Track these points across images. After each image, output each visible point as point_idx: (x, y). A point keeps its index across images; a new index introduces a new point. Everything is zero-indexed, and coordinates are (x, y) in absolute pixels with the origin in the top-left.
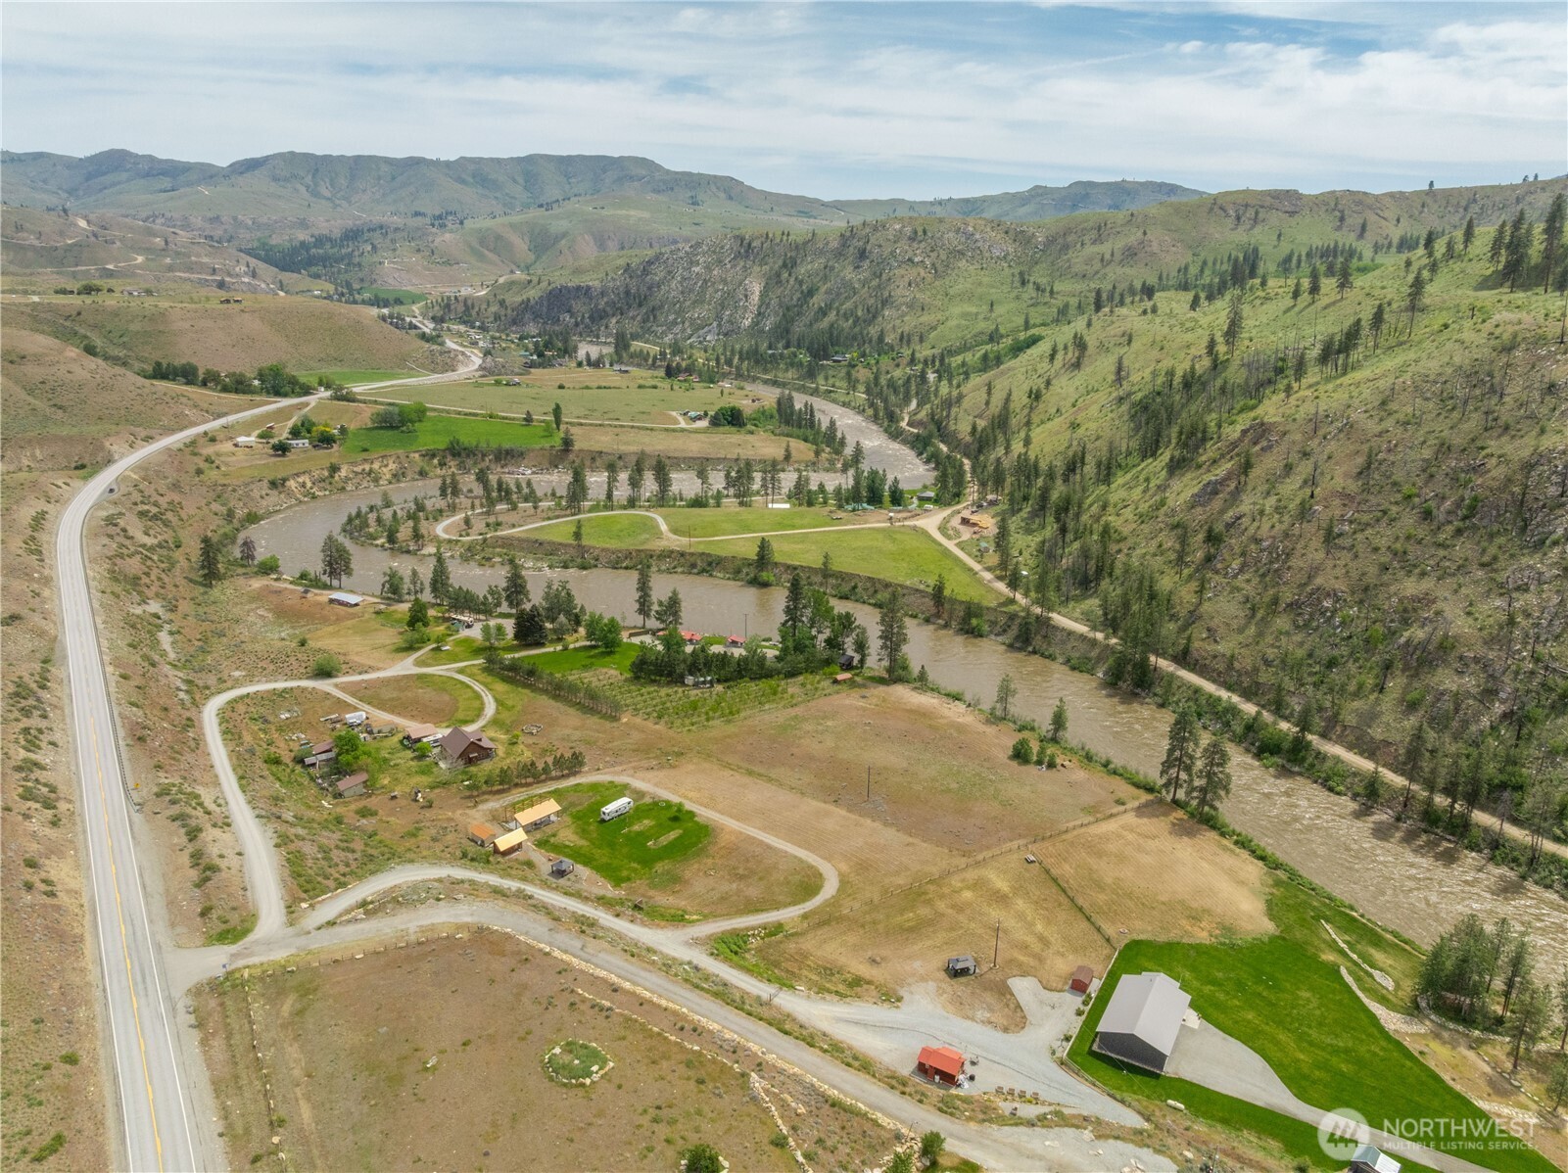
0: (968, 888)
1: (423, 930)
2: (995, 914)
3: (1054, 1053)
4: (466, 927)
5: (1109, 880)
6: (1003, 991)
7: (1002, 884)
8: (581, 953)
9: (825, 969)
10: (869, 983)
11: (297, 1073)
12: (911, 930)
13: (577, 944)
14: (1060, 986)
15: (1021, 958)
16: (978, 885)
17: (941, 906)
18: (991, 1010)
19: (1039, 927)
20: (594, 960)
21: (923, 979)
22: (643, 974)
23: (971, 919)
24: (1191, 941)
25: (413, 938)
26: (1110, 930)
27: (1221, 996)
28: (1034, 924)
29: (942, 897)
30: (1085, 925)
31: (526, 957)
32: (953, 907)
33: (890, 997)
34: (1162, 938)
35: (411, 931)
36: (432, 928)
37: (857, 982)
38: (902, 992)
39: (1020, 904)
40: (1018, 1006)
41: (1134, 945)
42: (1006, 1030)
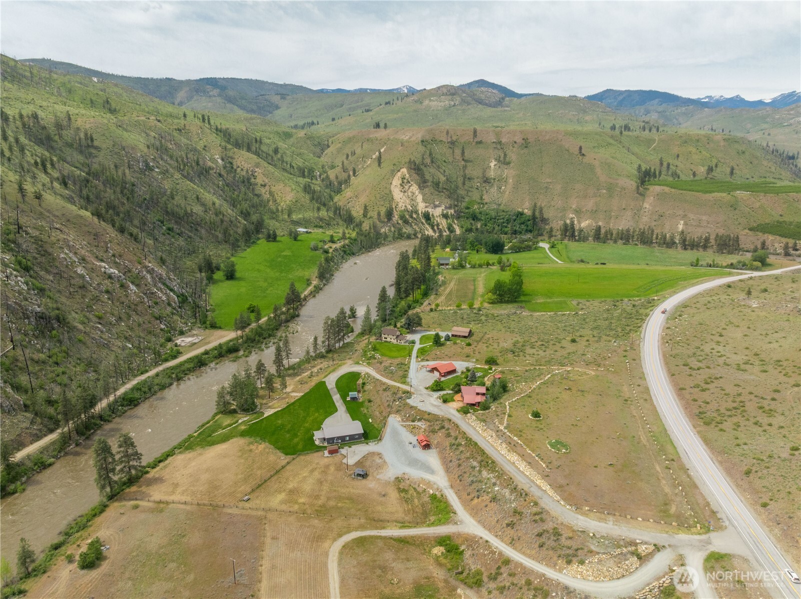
1: (605, 520)
3: (378, 443)
4: (584, 514)
6: (360, 463)
8: (532, 485)
9: (407, 502)
10: (399, 489)
11: (664, 482)
13: (532, 489)
14: (340, 455)
15: (333, 469)
18: (373, 461)
20: (528, 481)
21: (377, 480)
22: (511, 470)
24: (270, 446)
25: (611, 518)
26: (285, 461)
31: (559, 488)
33: (400, 480)
34: (275, 451)
35: (611, 523)
36: (600, 520)
37: (403, 491)
38: (391, 480)
40: (364, 457)
42: (379, 454)
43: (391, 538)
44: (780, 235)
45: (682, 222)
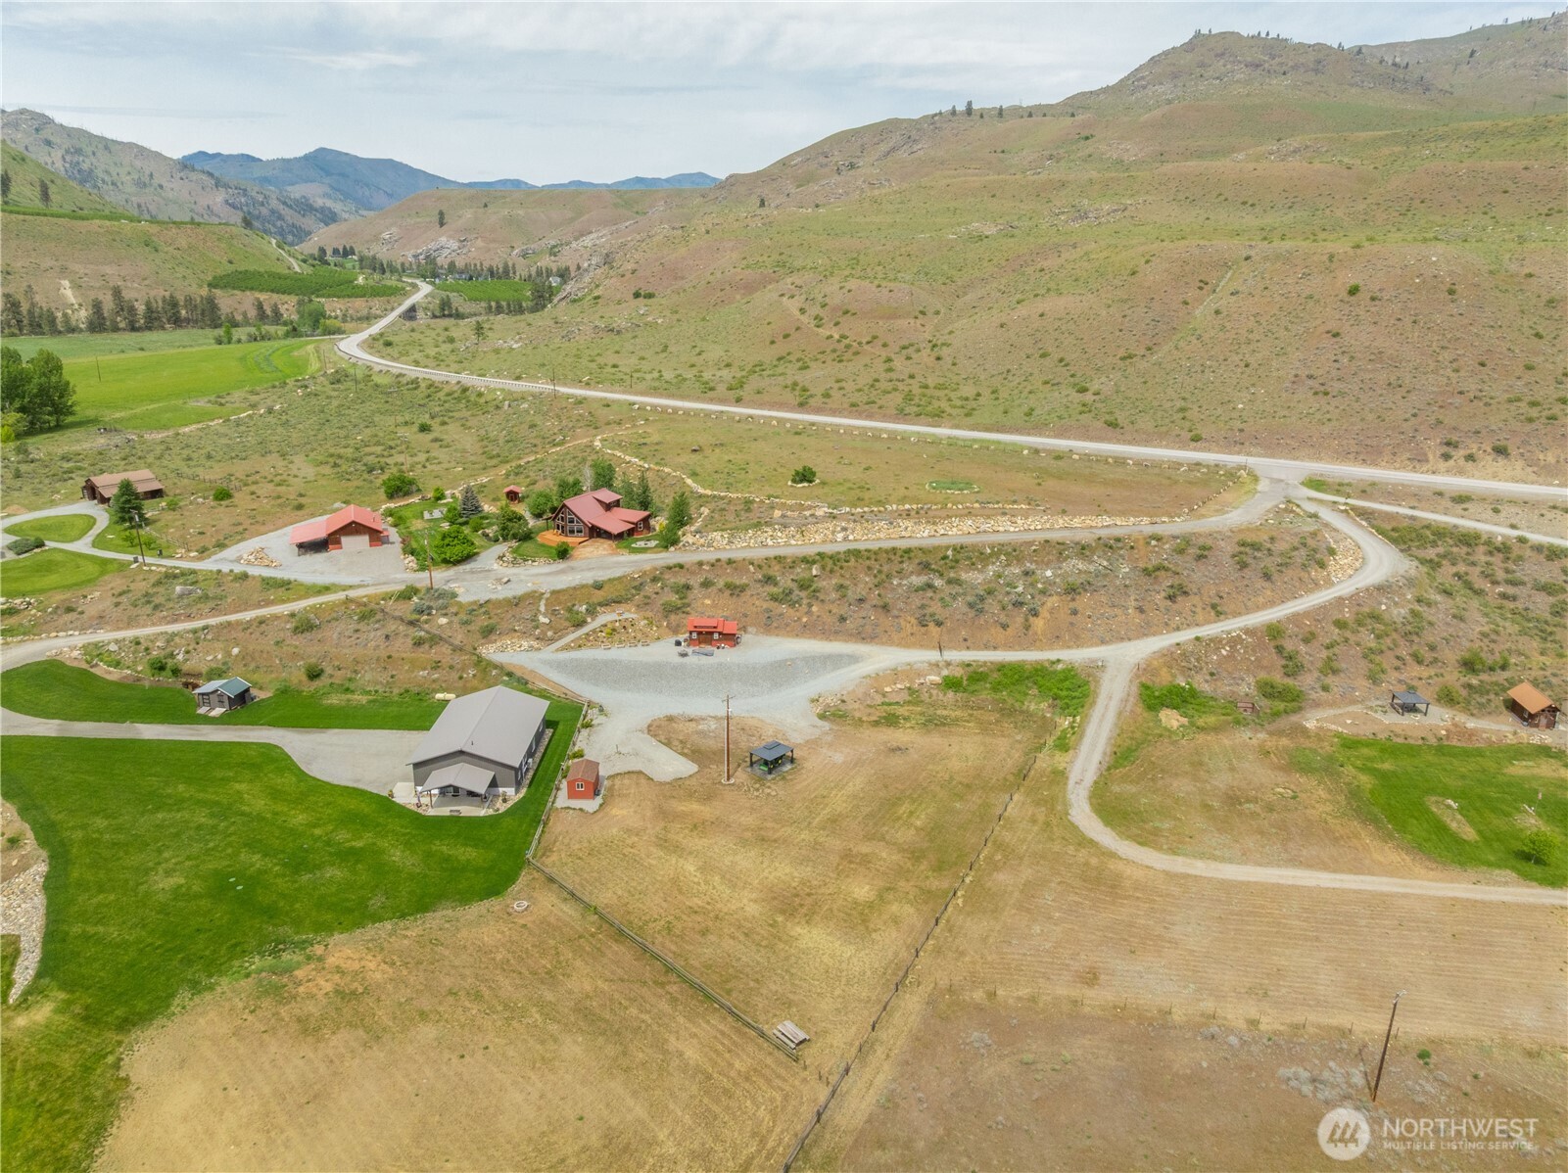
0: (871, 905)
2: (783, 871)
3: (601, 710)
5: (573, 1047)
6: (696, 754)
7: (816, 940)
9: (944, 725)
10: (876, 724)
12: (895, 802)
14: (617, 782)
15: (695, 806)
16: (858, 921)
17: (887, 856)
18: (703, 734)
19: (690, 867)
21: (813, 744)
23: (816, 846)
24: (371, 931)
26: (549, 903)
27: (342, 836)
28: (702, 869)
29: (901, 872)
30: (604, 897)
32: (865, 861)
33: (834, 714)
34: (435, 920)
37: (891, 720)
38: (826, 725)
39: (748, 905)
40: (668, 744)
41: (495, 882)
42: (670, 719)
43: (1109, 769)
44: (272, 291)
45: (66, 283)
